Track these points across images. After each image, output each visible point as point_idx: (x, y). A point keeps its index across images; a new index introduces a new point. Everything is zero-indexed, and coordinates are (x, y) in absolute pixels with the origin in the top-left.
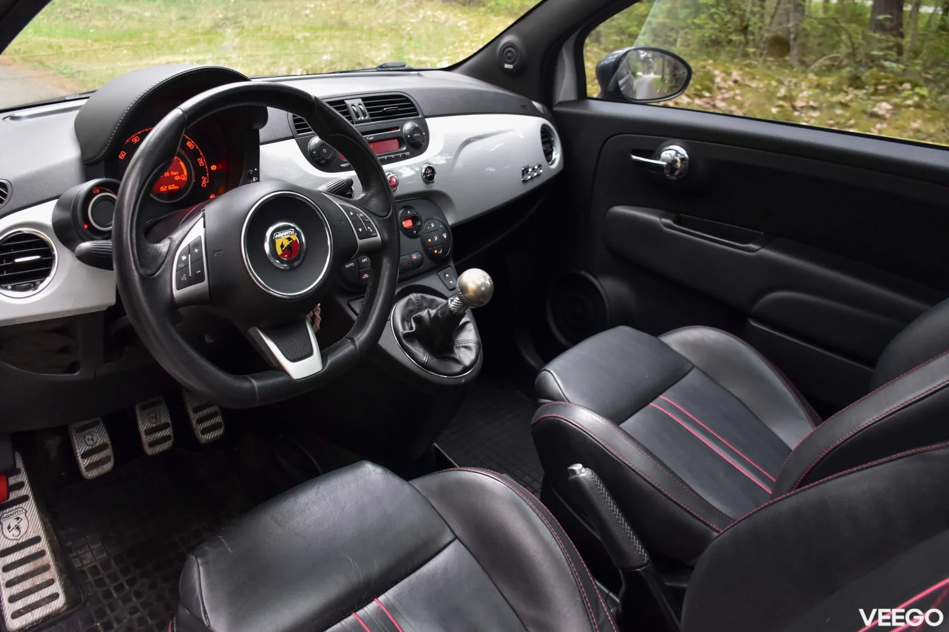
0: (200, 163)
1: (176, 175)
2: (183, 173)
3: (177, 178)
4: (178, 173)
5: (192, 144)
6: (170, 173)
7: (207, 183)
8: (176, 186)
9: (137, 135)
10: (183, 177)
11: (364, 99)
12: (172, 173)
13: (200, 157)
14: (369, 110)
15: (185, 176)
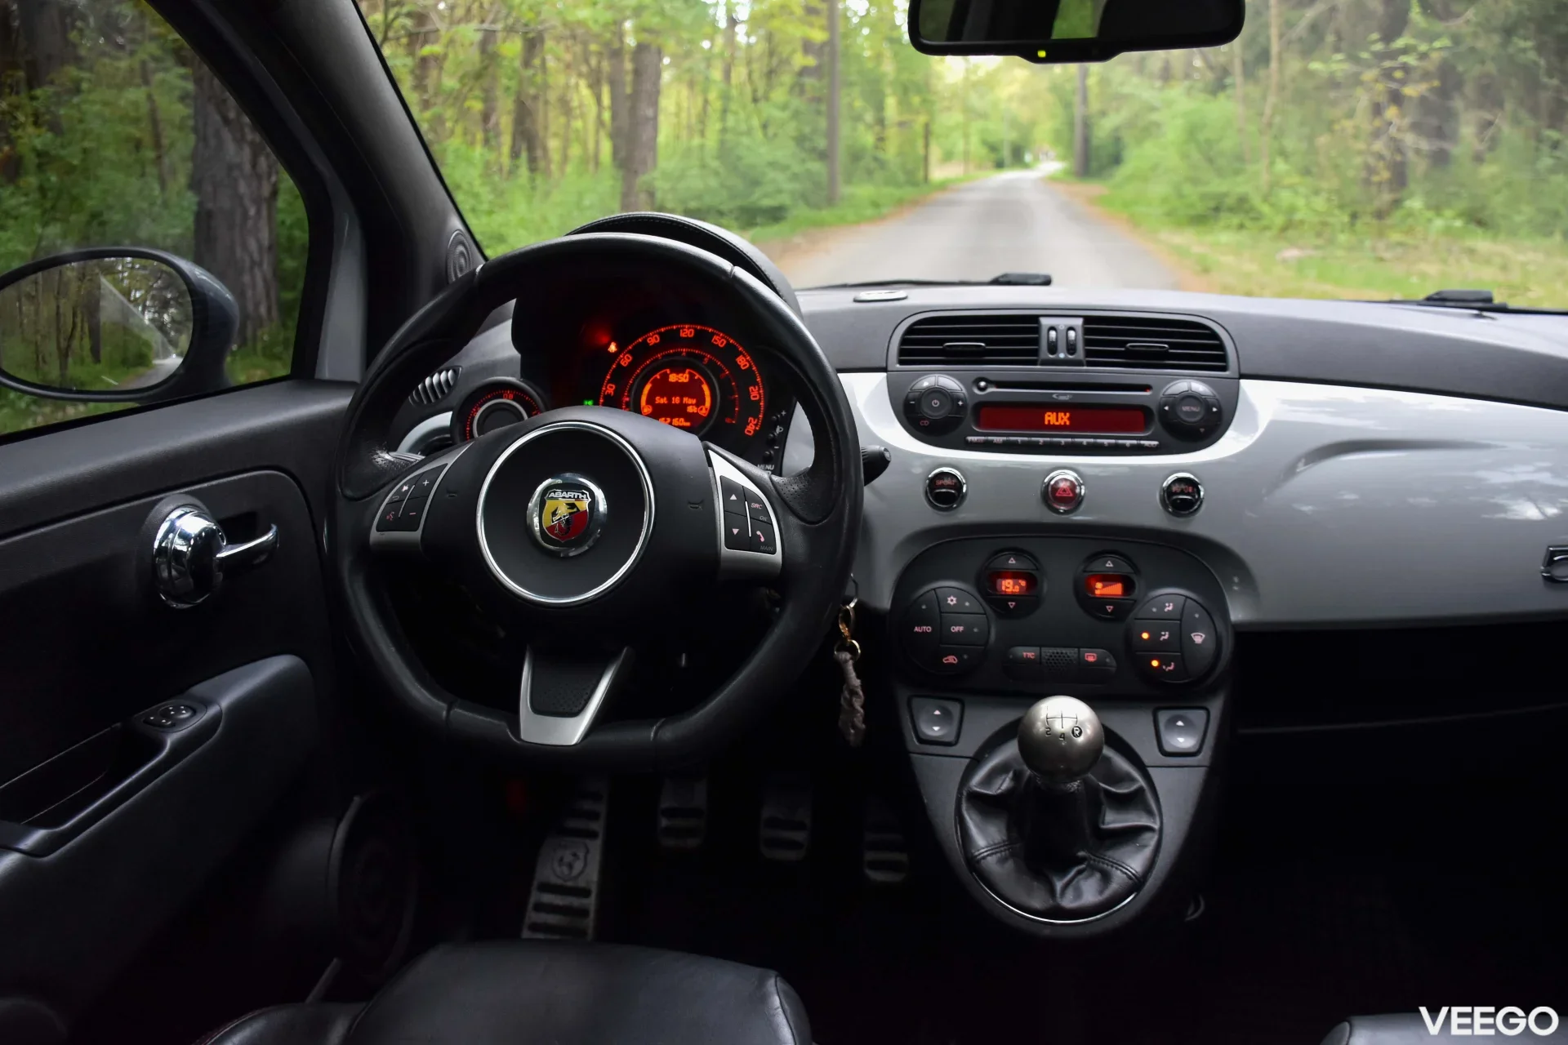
0: (753, 394)
1: (692, 405)
2: (704, 404)
3: (690, 409)
4: (694, 401)
5: (747, 361)
6: (681, 400)
7: (755, 430)
8: (686, 421)
9: (657, 333)
10: (701, 409)
11: (1088, 320)
12: (686, 400)
13: (755, 384)
14: (1087, 342)
15: (706, 409)
